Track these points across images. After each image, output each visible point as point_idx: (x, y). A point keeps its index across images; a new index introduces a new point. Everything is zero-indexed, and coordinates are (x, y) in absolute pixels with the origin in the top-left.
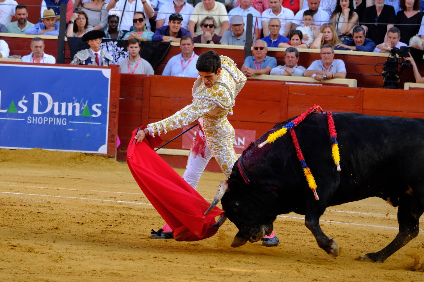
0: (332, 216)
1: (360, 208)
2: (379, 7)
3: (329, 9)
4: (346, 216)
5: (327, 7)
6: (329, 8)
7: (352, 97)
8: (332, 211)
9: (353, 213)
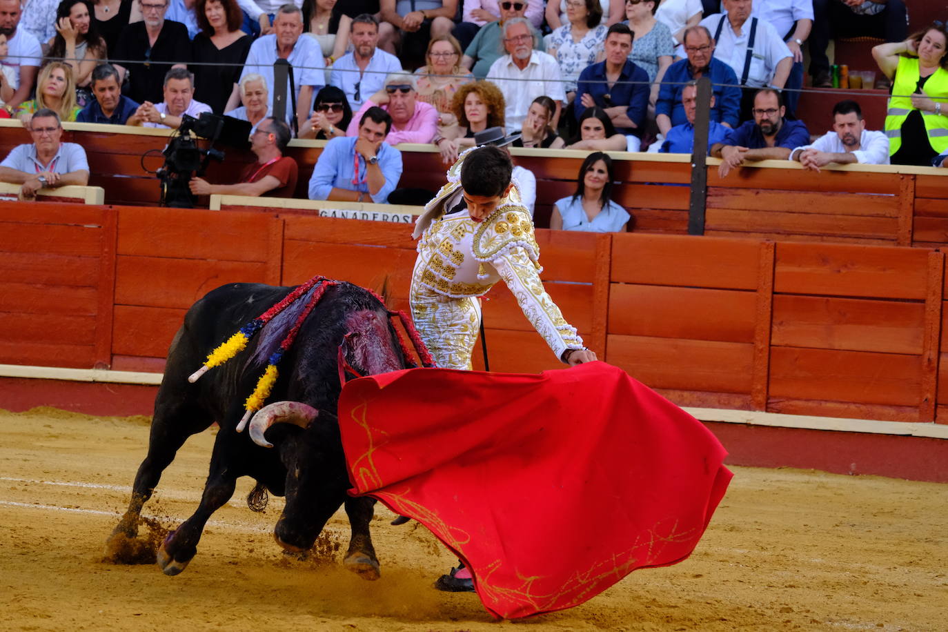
0: (47, 493)
1: (109, 475)
2: (153, 26)
3: (41, 27)
4: (78, 494)
5: (35, 22)
6: (40, 25)
7: (93, 226)
8: (45, 483)
9: (95, 487)
